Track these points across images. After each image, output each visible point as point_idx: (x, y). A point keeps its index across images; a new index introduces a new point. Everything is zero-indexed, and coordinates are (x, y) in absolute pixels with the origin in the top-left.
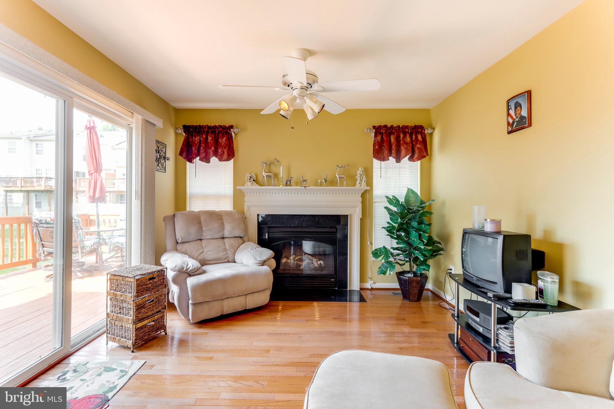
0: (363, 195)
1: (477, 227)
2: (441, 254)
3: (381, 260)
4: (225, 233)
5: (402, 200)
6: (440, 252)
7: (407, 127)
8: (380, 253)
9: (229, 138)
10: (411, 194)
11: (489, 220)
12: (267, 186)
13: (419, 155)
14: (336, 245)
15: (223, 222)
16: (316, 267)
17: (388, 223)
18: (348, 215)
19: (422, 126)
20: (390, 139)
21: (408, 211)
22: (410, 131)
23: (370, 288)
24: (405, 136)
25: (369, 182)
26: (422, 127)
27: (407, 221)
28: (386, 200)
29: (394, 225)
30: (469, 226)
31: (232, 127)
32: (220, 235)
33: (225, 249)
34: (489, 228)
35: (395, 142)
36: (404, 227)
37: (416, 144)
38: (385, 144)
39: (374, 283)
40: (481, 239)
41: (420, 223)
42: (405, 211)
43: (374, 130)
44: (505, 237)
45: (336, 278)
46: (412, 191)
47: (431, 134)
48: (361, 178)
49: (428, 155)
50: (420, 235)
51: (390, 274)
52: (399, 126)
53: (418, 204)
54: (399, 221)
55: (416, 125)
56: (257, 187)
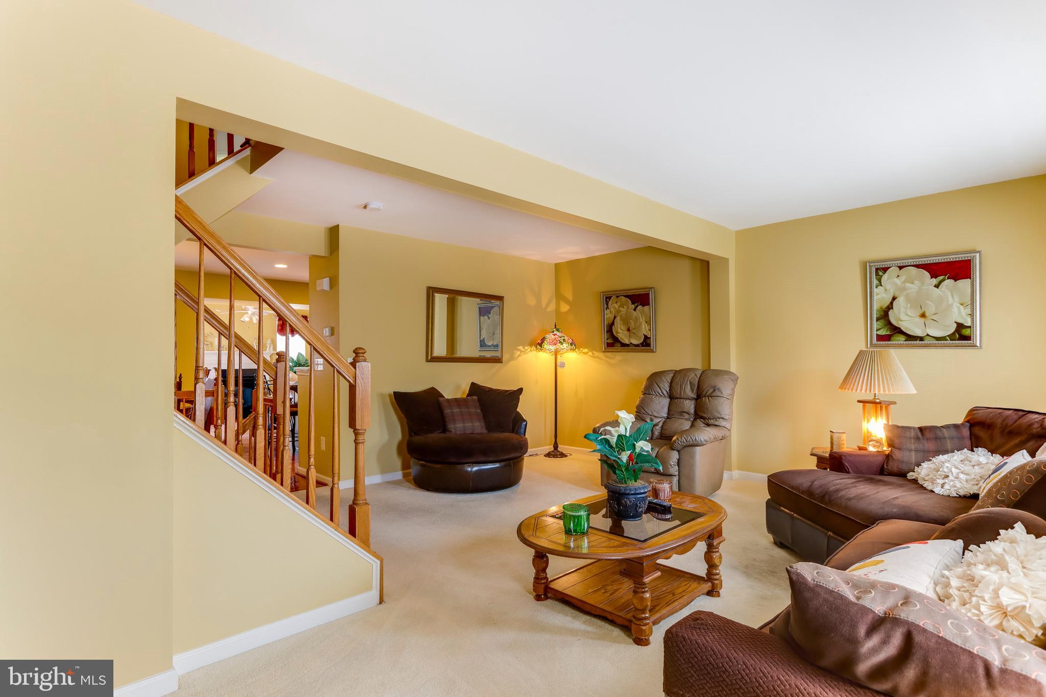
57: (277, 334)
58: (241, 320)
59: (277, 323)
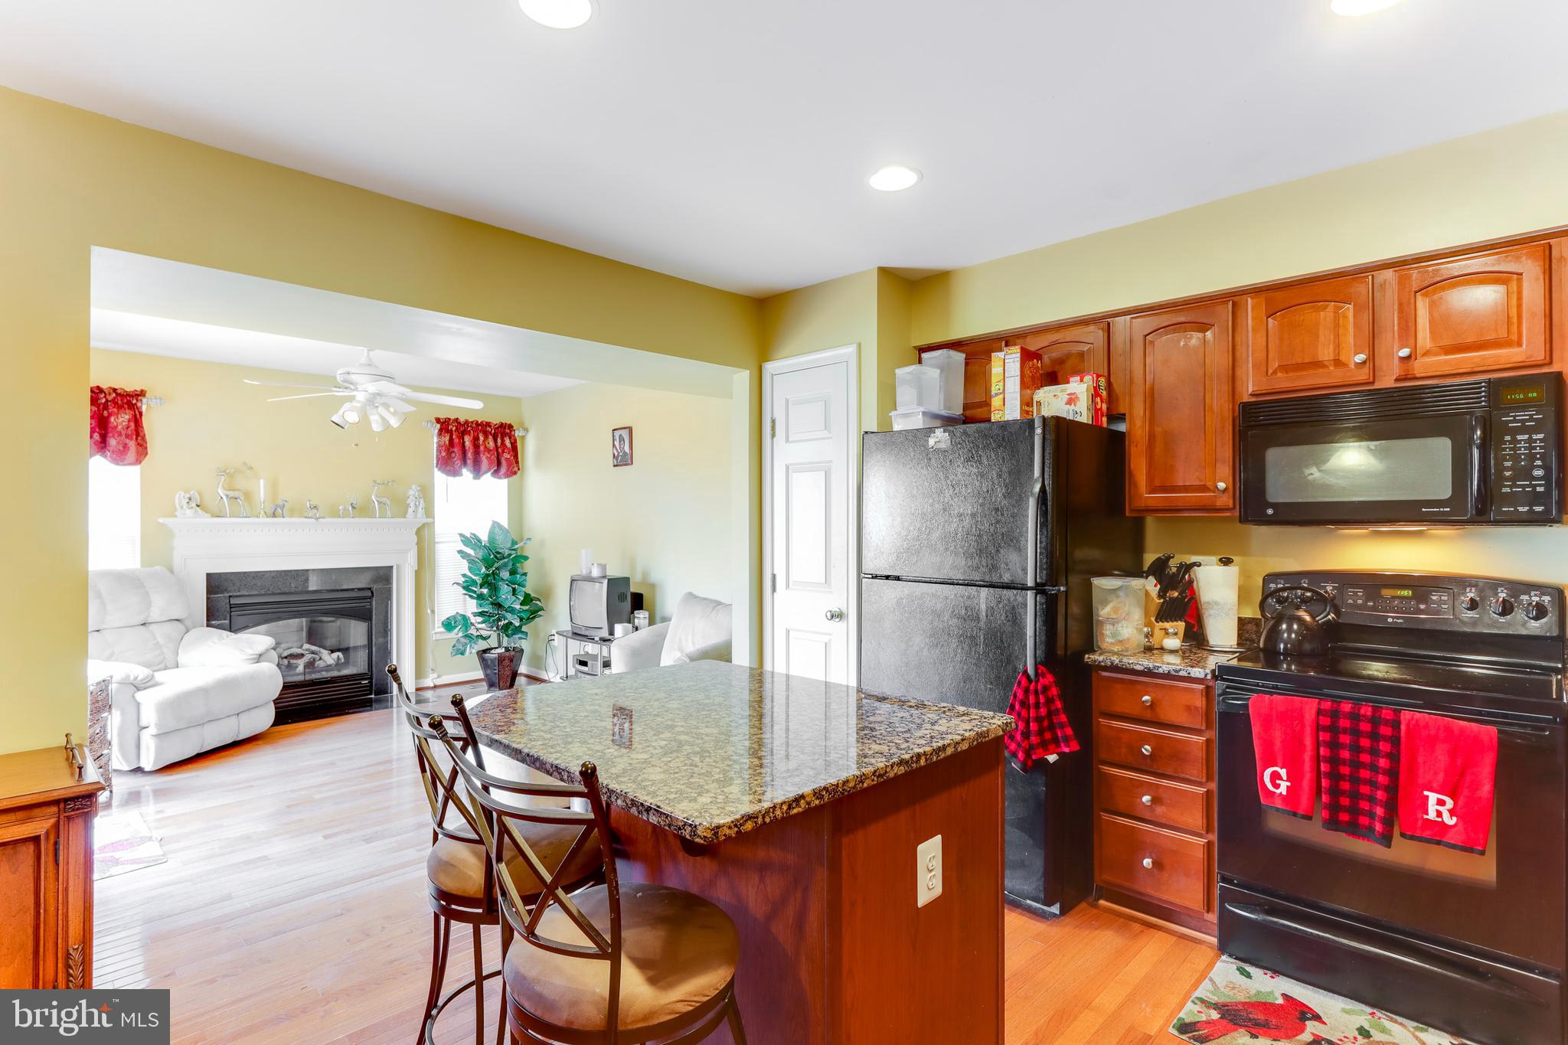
0: (419, 532)
1: (584, 572)
2: (541, 616)
3: (457, 634)
4: (152, 614)
5: (484, 537)
6: (539, 613)
7: (488, 424)
8: (455, 622)
9: (135, 416)
10: (497, 530)
11: (595, 565)
12: (230, 517)
13: (507, 471)
14: (371, 620)
15: (147, 593)
16: (330, 665)
17: (464, 575)
18: (392, 567)
19: (510, 425)
20: (464, 442)
21: (495, 556)
22: (493, 431)
23: (432, 685)
24: (486, 437)
25: (429, 512)
26: (510, 427)
27: (493, 571)
28: (459, 538)
29: (474, 577)
30: (576, 572)
31: (142, 393)
32: (141, 619)
33: (158, 646)
34: (596, 573)
35: (472, 447)
36: (490, 582)
37: (503, 452)
38: (456, 450)
39: (439, 677)
40: (587, 585)
41: (513, 572)
42: (490, 555)
43: (438, 426)
44: (610, 581)
45: (371, 678)
46: (498, 524)
47: (523, 438)
48: (417, 503)
49: (519, 469)
50: (514, 590)
51: (471, 653)
52: (477, 422)
53: (509, 545)
54: (482, 572)
55: (502, 424)
56: (208, 520)
57: (436, 469)
58: (335, 418)
59: (435, 440)
